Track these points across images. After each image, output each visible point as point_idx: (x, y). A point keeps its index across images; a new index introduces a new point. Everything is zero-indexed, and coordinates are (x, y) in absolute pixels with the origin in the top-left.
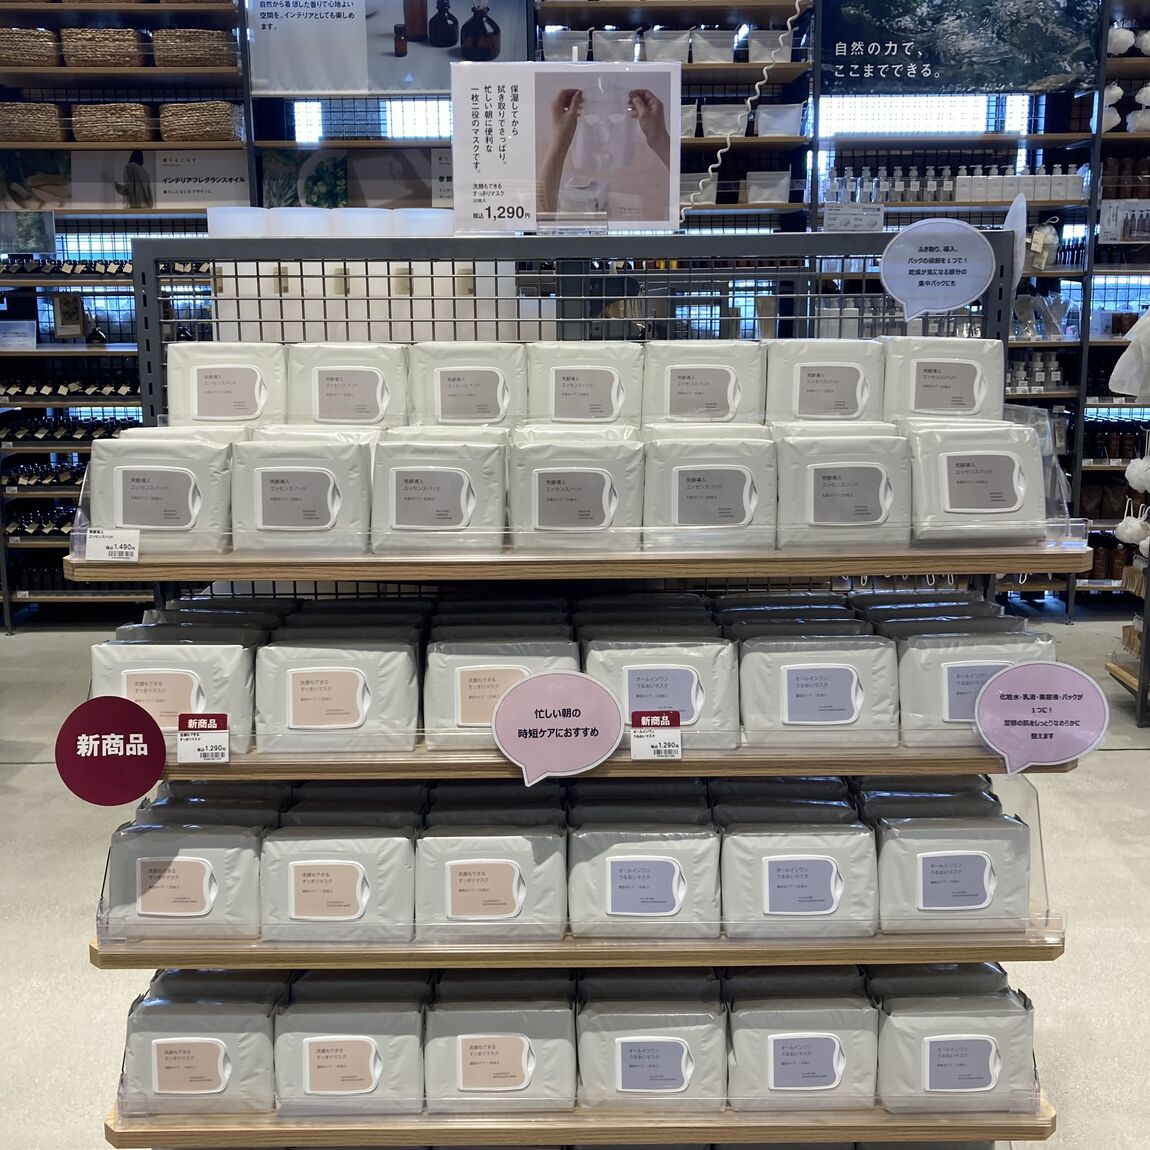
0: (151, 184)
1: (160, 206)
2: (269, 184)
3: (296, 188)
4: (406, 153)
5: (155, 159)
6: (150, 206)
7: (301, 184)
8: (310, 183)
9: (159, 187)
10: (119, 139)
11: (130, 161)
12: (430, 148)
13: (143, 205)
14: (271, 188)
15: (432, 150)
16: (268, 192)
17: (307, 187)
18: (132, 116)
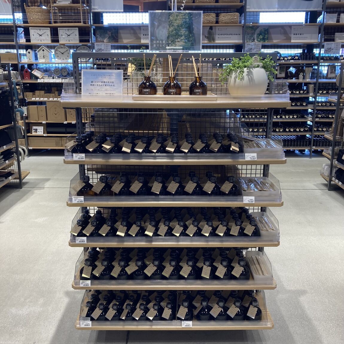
0: (215, 36)
1: (217, 42)
2: (247, 36)
3: (254, 37)
4: (285, 27)
5: (216, 29)
6: (214, 42)
7: (255, 36)
8: (258, 35)
9: (217, 36)
10: (208, 23)
11: (209, 29)
12: (291, 26)
13: (212, 41)
14: (247, 37)
15: (292, 26)
16: (246, 38)
17: (257, 37)
18: (212, 17)
